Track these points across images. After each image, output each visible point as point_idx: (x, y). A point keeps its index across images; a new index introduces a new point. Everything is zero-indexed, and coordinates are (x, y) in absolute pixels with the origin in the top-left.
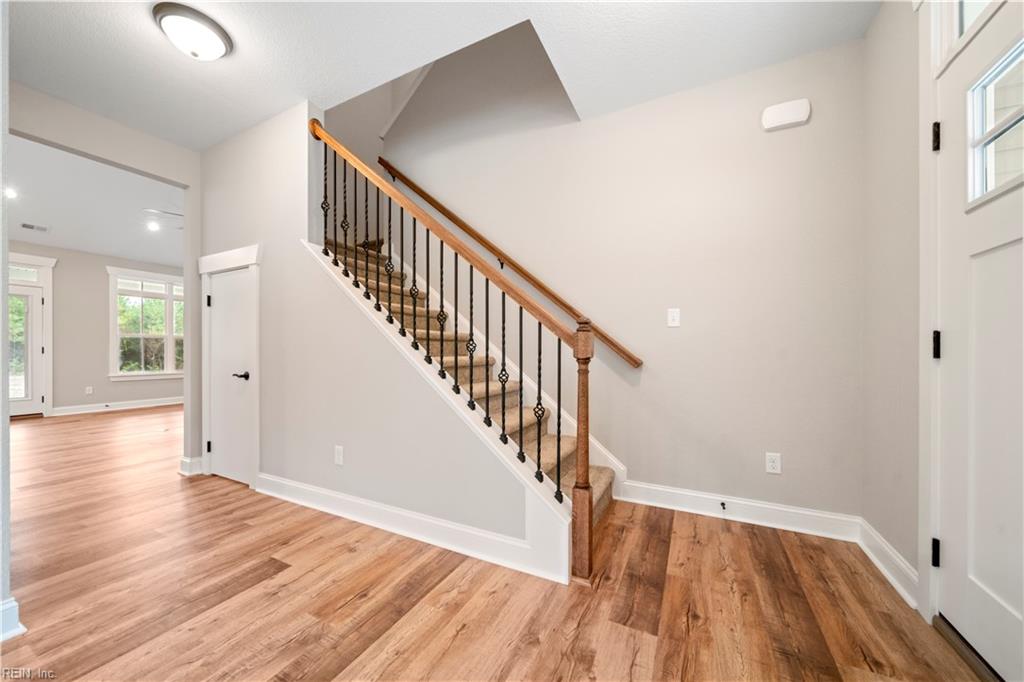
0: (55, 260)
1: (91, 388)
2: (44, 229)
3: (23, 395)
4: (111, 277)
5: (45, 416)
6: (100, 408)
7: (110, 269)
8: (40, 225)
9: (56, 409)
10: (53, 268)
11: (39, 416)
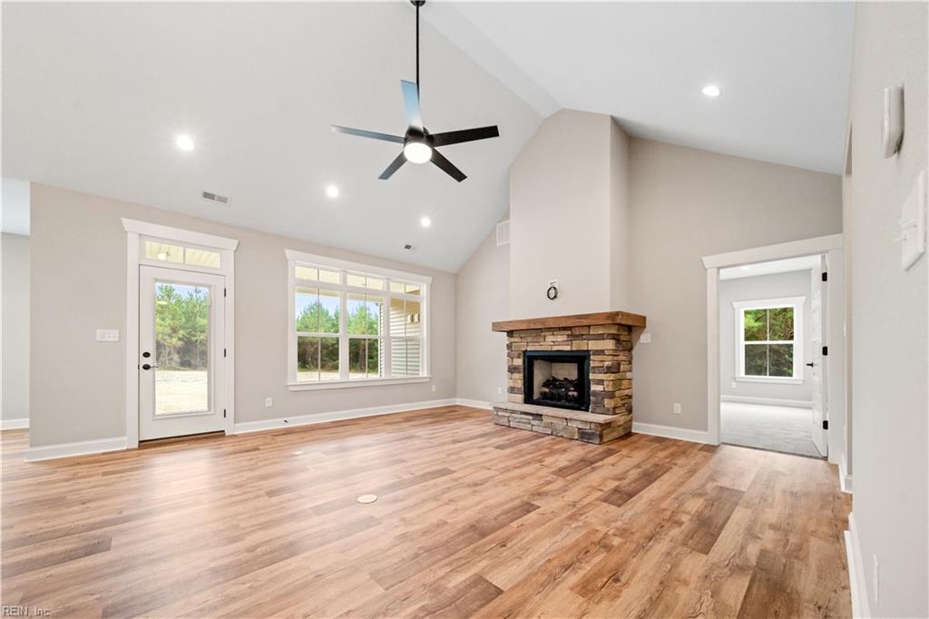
0: (237, 242)
1: (270, 399)
2: (223, 200)
3: (206, 409)
4: (289, 262)
5: (227, 434)
6: (277, 424)
7: (289, 253)
8: (220, 194)
9: (237, 425)
10: (235, 251)
11: (219, 435)
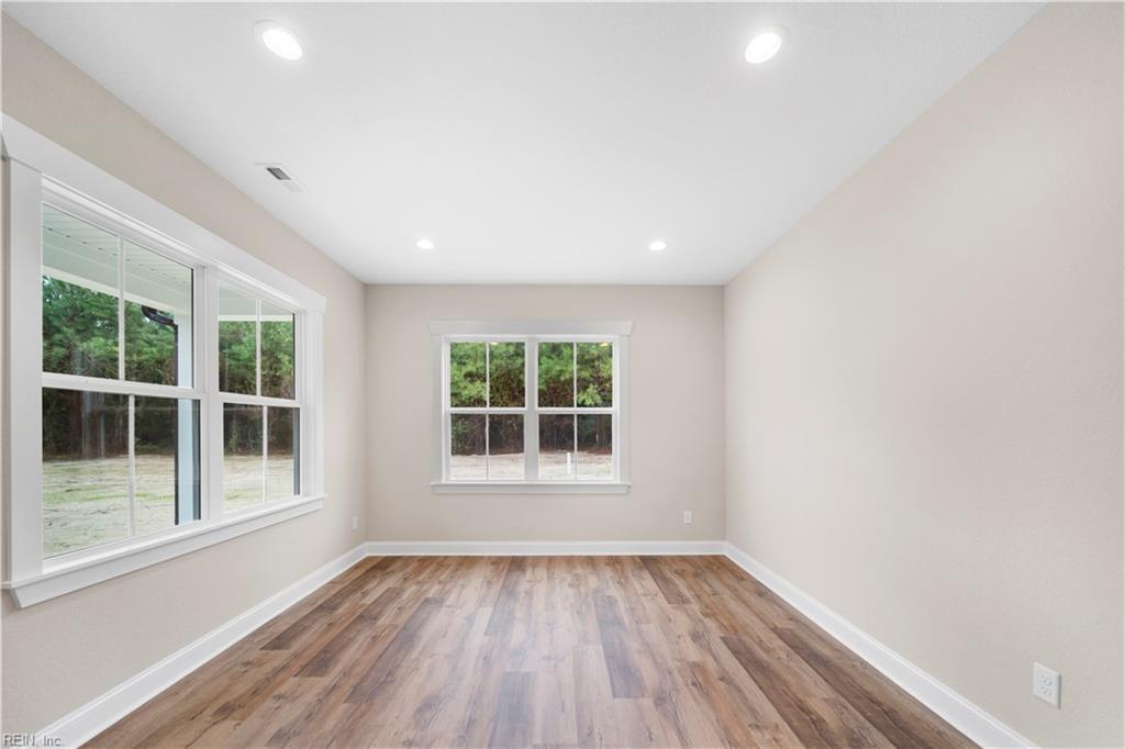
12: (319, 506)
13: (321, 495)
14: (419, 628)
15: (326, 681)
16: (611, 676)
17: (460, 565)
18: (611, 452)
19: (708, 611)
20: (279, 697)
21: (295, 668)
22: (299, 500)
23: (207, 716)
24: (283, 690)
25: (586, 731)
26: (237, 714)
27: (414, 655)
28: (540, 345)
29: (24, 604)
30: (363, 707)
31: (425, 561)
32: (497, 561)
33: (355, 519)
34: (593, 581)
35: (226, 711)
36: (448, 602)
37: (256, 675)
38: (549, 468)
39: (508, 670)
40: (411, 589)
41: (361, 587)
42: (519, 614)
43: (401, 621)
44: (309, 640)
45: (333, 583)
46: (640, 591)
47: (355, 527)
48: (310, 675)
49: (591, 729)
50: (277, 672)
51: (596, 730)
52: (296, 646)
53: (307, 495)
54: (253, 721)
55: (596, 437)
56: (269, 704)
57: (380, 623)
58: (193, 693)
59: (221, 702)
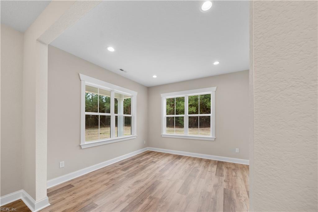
12: (135, 137)
13: (136, 135)
14: (147, 167)
15: (124, 172)
16: (181, 188)
17: (166, 155)
18: (210, 127)
19: (227, 180)
20: (116, 173)
21: (121, 169)
22: (131, 136)
23: (105, 173)
24: (117, 172)
25: (164, 197)
26: (109, 174)
27: (142, 172)
28: (189, 97)
29: (82, 148)
30: (127, 178)
31: (158, 153)
32: (175, 156)
33: (145, 141)
34: (197, 165)
35: (108, 173)
36: (156, 163)
37: (116, 168)
38: (201, 132)
39: (158, 180)
40: (151, 158)
41: (142, 156)
42: (170, 169)
43: (144, 165)
44: (127, 165)
45: (138, 155)
46: (209, 170)
47: (145, 143)
48: (123, 171)
49: (165, 197)
50: (119, 169)
51: (166, 198)
52: (124, 165)
53: (133, 135)
54: (110, 176)
55: (205, 123)
56: (114, 174)
57: (140, 164)
58: (106, 169)
59: (108, 172)
